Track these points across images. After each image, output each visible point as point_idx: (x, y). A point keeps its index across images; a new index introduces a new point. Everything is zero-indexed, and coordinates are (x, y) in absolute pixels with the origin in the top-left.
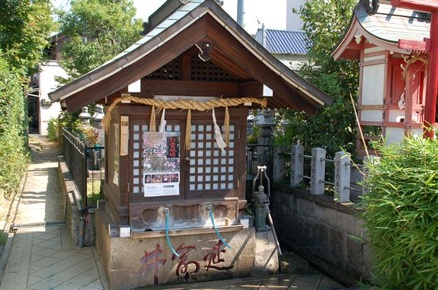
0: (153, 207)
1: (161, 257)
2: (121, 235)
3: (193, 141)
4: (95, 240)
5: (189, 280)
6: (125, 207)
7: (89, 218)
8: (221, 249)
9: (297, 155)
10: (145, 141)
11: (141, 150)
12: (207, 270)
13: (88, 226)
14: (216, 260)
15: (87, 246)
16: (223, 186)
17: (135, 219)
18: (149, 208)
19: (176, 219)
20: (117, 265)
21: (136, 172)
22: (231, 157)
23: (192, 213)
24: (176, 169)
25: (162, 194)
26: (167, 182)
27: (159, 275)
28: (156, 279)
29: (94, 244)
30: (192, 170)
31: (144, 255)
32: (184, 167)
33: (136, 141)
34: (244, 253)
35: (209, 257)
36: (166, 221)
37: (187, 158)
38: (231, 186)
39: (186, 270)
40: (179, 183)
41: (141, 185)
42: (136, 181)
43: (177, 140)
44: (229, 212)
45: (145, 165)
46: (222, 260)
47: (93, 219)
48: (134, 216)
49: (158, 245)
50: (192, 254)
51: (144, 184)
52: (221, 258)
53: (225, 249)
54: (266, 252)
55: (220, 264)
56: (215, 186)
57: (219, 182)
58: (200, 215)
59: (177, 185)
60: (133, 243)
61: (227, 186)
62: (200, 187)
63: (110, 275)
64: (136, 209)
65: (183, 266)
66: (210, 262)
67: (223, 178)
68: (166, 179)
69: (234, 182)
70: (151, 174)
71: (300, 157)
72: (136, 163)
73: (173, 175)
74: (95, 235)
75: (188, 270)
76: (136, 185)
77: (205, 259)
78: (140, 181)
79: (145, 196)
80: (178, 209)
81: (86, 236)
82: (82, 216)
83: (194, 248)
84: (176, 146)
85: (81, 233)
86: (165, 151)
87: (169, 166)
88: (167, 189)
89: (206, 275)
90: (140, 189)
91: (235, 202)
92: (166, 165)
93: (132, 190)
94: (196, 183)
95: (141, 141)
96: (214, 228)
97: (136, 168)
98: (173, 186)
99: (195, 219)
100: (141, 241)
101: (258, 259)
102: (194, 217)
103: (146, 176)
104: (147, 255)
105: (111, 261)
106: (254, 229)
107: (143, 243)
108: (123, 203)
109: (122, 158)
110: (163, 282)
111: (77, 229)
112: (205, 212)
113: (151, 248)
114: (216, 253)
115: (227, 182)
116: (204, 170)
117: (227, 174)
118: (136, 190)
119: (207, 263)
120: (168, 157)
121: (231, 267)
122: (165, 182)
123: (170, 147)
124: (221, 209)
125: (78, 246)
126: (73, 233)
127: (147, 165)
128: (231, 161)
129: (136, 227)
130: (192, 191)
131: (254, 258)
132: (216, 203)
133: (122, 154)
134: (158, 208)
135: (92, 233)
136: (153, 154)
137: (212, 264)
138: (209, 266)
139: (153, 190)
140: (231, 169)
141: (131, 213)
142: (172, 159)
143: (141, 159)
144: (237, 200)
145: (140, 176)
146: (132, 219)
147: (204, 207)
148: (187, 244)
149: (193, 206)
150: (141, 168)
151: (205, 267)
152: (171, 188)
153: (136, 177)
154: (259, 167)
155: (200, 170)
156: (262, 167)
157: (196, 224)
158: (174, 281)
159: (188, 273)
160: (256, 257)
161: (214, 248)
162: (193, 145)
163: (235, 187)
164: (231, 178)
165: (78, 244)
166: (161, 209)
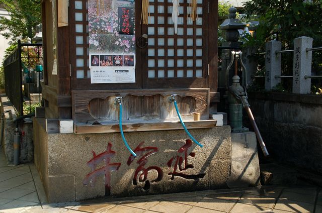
0: (102, 96)
1: (114, 160)
2: (62, 131)
3: (151, 15)
4: (33, 156)
5: (150, 190)
6: (66, 96)
7: (25, 129)
8: (189, 152)
9: (273, 52)
10: (90, 10)
11: (85, 23)
12: (172, 178)
13: (25, 139)
14: (183, 165)
15: (23, 163)
16: (190, 74)
17: (80, 110)
18: (97, 96)
19: (132, 112)
20: (57, 170)
21: (80, 51)
22: (199, 37)
23: (152, 106)
24: (130, 49)
25: (113, 81)
26: (120, 65)
27: (111, 184)
28: (108, 188)
29: (32, 161)
30: (151, 53)
31: (92, 156)
32: (141, 47)
33: (79, 11)
34: (217, 158)
35: (174, 161)
36: (119, 114)
37: (145, 36)
38: (199, 74)
39: (145, 178)
40: (134, 67)
41: (86, 69)
42: (80, 63)
43: (131, 11)
44: (198, 105)
45: (91, 42)
46: (191, 166)
47: (30, 130)
48: (77, 107)
49: (110, 145)
50: (152, 157)
51: (90, 67)
52: (189, 163)
53: (194, 151)
54: (244, 157)
55: (188, 172)
56: (180, 74)
57: (185, 68)
58: (163, 107)
59: (132, 70)
60: (78, 140)
61: (194, 74)
62: (161, 74)
63: (48, 182)
64: (80, 98)
65: (141, 172)
66: (175, 168)
67: (190, 63)
68: (118, 62)
69: (204, 68)
70: (100, 54)
71: (276, 54)
72: (79, 40)
73: (127, 56)
74: (33, 150)
75: (148, 178)
76: (80, 68)
77: (169, 164)
78: (86, 63)
79: (92, 82)
80: (134, 100)
81: (23, 151)
82: (17, 127)
83: (155, 149)
84: (130, 19)
85: (16, 147)
86: (116, 25)
87: (122, 44)
88: (118, 74)
89: (171, 184)
90: (86, 74)
91: (205, 93)
92: (117, 43)
93: (74, 74)
94: (156, 69)
95: (84, 11)
96: (180, 122)
97: (80, 46)
98: (127, 71)
99: (155, 113)
100: (87, 139)
101: (235, 165)
102: (154, 111)
103: (93, 57)
104: (96, 157)
105: (49, 164)
106: (229, 127)
107: (90, 141)
108: (63, 90)
109: (60, 29)
110: (117, 192)
111: (11, 143)
112: (168, 105)
113: (101, 149)
114: (183, 157)
115: (194, 68)
116: (166, 52)
117: (194, 58)
118: (80, 74)
119: (172, 169)
120: (120, 33)
121: (202, 175)
122: (117, 65)
123: (122, 21)
124: (187, 102)
125: (13, 164)
126: (5, 147)
127: (93, 41)
128: (199, 42)
129: (81, 122)
130: (151, 79)
131: (231, 165)
132: (182, 94)
133: (60, 25)
134: (108, 98)
135: (29, 147)
136: (101, 28)
137: (178, 171)
138: (175, 174)
139: (101, 75)
140: (199, 53)
141: (74, 104)
142: (126, 36)
143: (85, 34)
144: (207, 91)
145: (85, 57)
146: (76, 110)
147: (167, 99)
148: (147, 144)
149: (153, 97)
150: (86, 46)
151: (169, 174)
152: (125, 74)
153: (79, 57)
154: (233, 52)
155: (161, 53)
156: (237, 53)
157: (157, 120)
158: (131, 192)
159: (148, 181)
160: (233, 162)
161: (180, 151)
162: (151, 20)
163: (205, 75)
164: (199, 63)
165: (12, 161)
166: (112, 100)
